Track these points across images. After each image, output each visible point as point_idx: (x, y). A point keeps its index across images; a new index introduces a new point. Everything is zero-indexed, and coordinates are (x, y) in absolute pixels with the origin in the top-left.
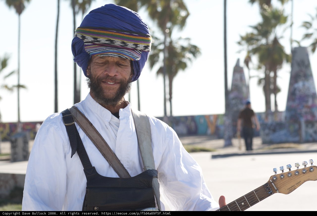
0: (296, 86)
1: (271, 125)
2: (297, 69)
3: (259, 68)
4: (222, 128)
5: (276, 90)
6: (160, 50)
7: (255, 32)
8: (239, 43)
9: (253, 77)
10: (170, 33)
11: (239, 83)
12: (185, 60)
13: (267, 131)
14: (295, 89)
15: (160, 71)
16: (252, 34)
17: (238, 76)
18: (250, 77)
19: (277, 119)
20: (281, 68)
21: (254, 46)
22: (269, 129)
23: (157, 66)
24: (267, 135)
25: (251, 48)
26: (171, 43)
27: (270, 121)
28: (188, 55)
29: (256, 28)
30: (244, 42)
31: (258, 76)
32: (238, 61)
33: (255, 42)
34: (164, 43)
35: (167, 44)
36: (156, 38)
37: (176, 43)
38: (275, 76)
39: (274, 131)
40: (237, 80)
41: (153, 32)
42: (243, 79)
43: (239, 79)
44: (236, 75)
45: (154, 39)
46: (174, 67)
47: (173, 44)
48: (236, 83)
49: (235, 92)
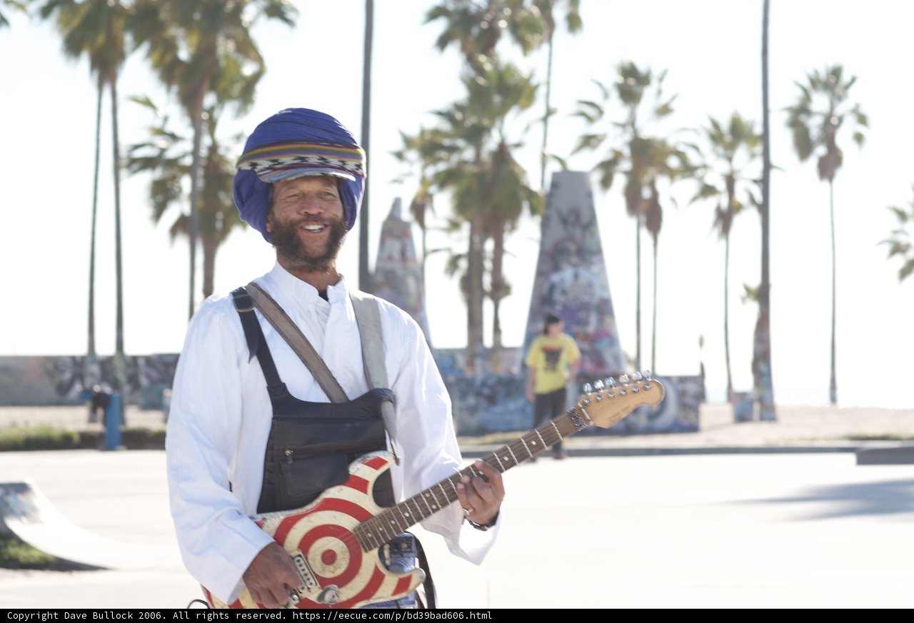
0: (555, 278)
1: (484, 384)
2: (558, 231)
3: (454, 226)
5: (500, 289)
6: (185, 169)
7: (445, 126)
8: (400, 156)
9: (435, 251)
10: (212, 124)
11: (397, 267)
13: (471, 400)
14: (552, 288)
15: (182, 225)
16: (436, 132)
17: (394, 247)
18: (425, 254)
19: (501, 370)
20: (513, 228)
21: (442, 167)
22: (478, 394)
24: (473, 410)
25: (431, 171)
26: (213, 149)
27: (479, 372)
29: (447, 115)
30: (413, 155)
31: (449, 250)
32: (397, 204)
33: (443, 154)
34: (195, 153)
35: (204, 152)
36: (174, 138)
37: (228, 149)
38: (499, 250)
39: (492, 400)
40: (390, 258)
41: (166, 119)
42: (409, 254)
43: (396, 255)
44: (389, 243)
45: (166, 137)
46: (220, 215)
47: (221, 151)
48: (390, 266)
49: (386, 291)
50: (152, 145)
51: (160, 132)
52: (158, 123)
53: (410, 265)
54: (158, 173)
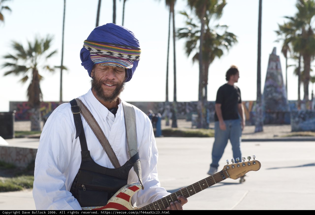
4: (255, 114)
6: (198, 38)
8: (278, 33)
9: (290, 66)
10: (207, 22)
11: (275, 72)
12: (221, 47)
13: (297, 119)
15: (196, 57)
17: (274, 64)
18: (287, 67)
21: (293, 35)
22: (299, 117)
23: (194, 52)
24: (297, 123)
25: (289, 36)
26: (208, 30)
28: (224, 42)
29: (291, 18)
30: (281, 32)
31: (295, 65)
32: (275, 49)
34: (202, 31)
35: (205, 32)
36: (194, 26)
37: (213, 30)
39: (304, 119)
40: (272, 68)
41: (191, 20)
42: (279, 67)
43: (274, 67)
44: (272, 63)
45: (191, 26)
46: (210, 54)
47: (211, 31)
48: (272, 71)
49: (270, 80)
50: (186, 29)
51: (189, 23)
52: (189, 21)
53: (279, 71)
54: (188, 39)
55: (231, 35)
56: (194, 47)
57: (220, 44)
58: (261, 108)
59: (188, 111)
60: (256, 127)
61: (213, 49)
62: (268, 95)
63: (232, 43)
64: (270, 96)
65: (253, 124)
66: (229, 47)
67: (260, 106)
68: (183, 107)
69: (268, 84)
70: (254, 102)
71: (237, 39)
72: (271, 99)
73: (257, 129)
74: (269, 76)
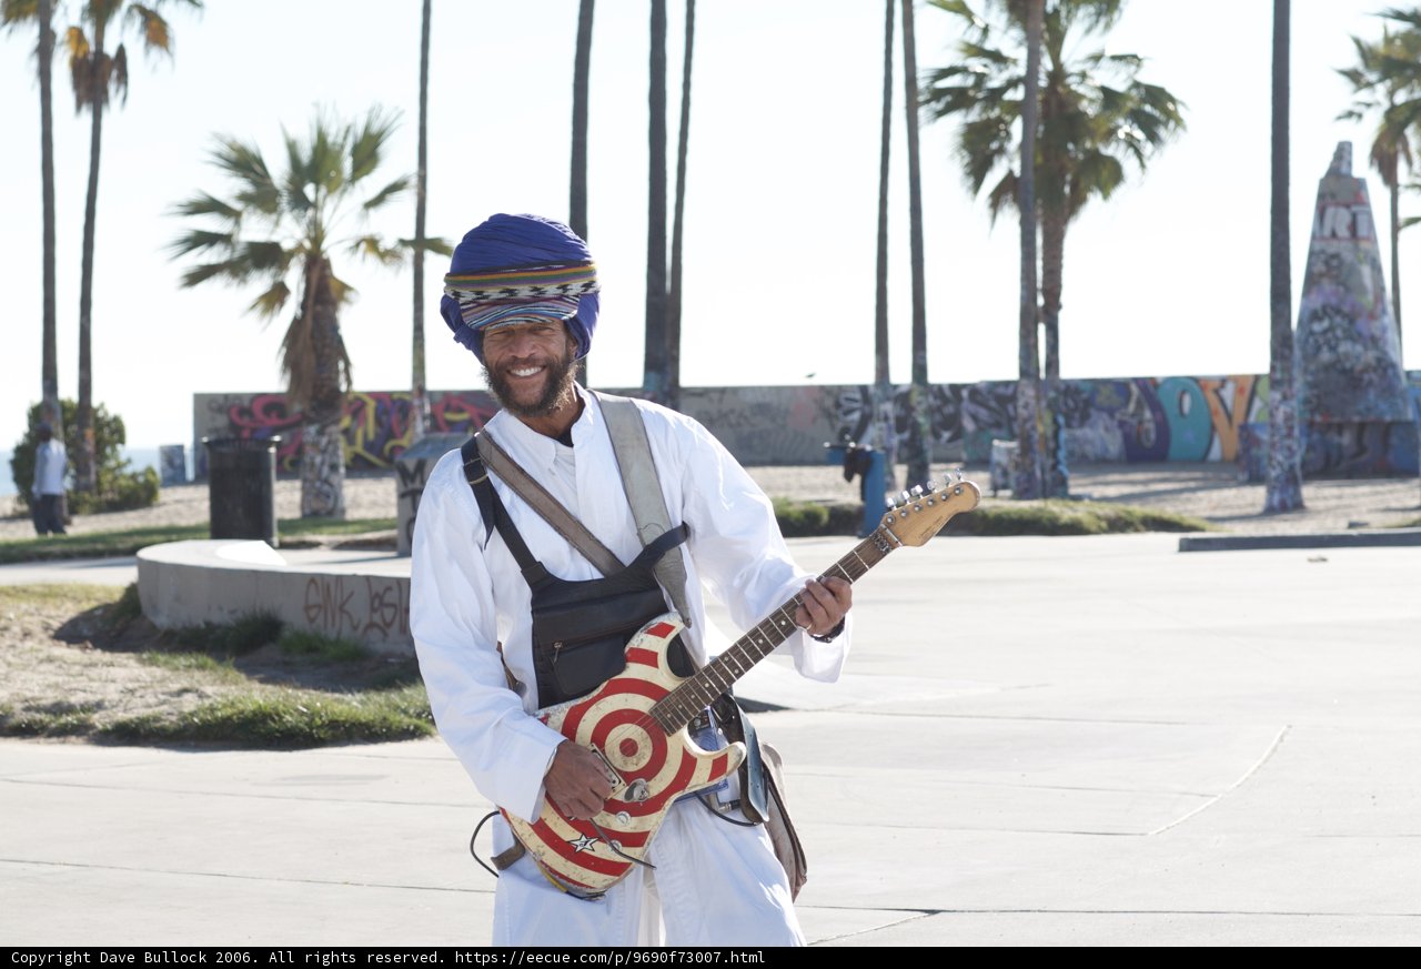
4: (1264, 436)
6: (1015, 108)
9: (1413, 222)
10: (1057, 39)
11: (1344, 249)
12: (1111, 150)
17: (1340, 218)
18: (1396, 227)
23: (998, 173)
26: (1057, 76)
28: (1125, 128)
32: (1344, 150)
34: (1029, 81)
35: (1042, 81)
36: (997, 58)
40: (1334, 235)
41: (986, 32)
42: (1362, 230)
43: (1343, 230)
44: (1330, 211)
45: (986, 57)
46: (1067, 177)
47: (1068, 80)
48: (1333, 248)
49: (1327, 285)
50: (965, 70)
51: (977, 51)
52: (974, 38)
53: (1364, 245)
54: (974, 115)
55: (1157, 96)
56: (1001, 151)
57: (1111, 134)
58: (1288, 409)
59: (969, 425)
60: (1270, 493)
61: (1081, 156)
62: (1318, 349)
63: (1162, 132)
64: (1326, 356)
65: (1255, 479)
66: (1148, 148)
67: (1285, 398)
68: (949, 409)
69: (1317, 302)
70: (1257, 378)
71: (1182, 112)
72: (1327, 368)
73: (1276, 499)
74: (1320, 267)
